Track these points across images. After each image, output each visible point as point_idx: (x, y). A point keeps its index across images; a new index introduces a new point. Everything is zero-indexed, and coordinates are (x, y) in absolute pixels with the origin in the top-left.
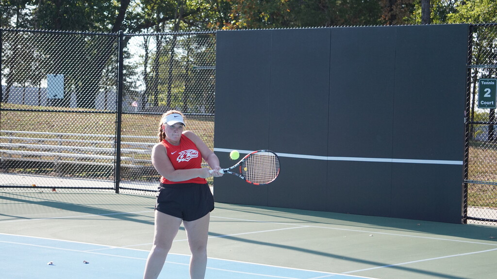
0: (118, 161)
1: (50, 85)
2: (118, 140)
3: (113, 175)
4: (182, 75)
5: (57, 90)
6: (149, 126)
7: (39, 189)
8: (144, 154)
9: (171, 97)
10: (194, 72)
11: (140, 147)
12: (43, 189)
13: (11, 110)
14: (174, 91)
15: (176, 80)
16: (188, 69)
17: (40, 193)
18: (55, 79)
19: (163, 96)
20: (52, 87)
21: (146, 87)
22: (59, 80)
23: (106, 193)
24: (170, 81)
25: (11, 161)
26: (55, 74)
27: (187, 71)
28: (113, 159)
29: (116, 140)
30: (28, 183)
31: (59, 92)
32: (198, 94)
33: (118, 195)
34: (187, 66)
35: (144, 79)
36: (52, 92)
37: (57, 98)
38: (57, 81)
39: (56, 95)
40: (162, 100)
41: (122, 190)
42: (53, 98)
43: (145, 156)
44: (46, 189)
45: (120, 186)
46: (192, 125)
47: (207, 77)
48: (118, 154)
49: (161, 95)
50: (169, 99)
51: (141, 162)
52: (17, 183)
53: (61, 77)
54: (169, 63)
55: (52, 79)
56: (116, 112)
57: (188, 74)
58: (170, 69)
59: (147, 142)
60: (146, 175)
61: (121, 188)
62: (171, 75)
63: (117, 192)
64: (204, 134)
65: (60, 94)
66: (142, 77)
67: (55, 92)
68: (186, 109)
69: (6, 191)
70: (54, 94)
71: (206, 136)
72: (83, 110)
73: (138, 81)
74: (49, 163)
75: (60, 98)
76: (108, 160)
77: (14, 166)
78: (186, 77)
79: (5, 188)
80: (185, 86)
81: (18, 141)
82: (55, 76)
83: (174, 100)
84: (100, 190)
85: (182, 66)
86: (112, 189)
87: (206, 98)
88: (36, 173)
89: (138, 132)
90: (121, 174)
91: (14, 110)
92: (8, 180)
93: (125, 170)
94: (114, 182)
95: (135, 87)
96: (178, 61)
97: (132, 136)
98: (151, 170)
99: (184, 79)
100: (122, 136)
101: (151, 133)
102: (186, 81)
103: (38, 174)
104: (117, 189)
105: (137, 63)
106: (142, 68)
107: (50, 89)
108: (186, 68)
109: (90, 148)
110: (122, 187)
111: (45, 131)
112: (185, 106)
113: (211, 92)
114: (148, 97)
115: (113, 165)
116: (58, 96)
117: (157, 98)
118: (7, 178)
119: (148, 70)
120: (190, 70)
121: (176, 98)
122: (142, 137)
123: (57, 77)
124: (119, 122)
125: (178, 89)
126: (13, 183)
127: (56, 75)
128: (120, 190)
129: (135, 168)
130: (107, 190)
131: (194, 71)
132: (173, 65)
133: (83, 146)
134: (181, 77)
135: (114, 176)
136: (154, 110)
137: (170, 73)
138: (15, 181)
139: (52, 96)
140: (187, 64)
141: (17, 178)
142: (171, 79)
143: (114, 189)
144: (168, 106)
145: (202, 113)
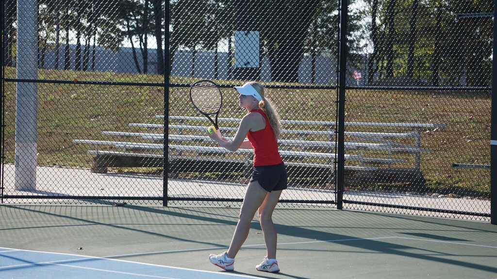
0: (341, 161)
1: (240, 48)
2: (340, 130)
3: (332, 183)
4: (430, 29)
5: (249, 54)
6: (384, 107)
7: (225, 203)
8: (376, 150)
9: (413, 62)
10: (450, 24)
11: (370, 140)
12: (230, 203)
13: (178, 85)
14: (418, 53)
15: (421, 37)
16: (441, 18)
17: (227, 208)
18: (247, 39)
19: (401, 61)
20: (242, 51)
21: (375, 48)
22: (252, 39)
23: (323, 209)
24: (412, 38)
25: (183, 162)
26: (246, 32)
27: (439, 21)
28: (332, 158)
29: (336, 129)
30: (208, 194)
31: (252, 58)
32: (457, 56)
33: (340, 212)
34: (439, 15)
35: (371, 36)
36: (242, 57)
37: (249, 66)
38: (250, 42)
39: (248, 63)
40: (399, 67)
41: (347, 204)
42: (244, 66)
43: (378, 154)
44: (235, 203)
45: (344, 198)
46: (451, 105)
47: (471, 30)
48: (341, 149)
49: (397, 60)
50: (411, 65)
51: (376, 163)
52: (193, 193)
53: (255, 36)
54: (410, 10)
55: (242, 39)
56: (337, 87)
57: (440, 26)
58: (413, 18)
59: (381, 132)
60: (382, 182)
61: (346, 202)
62: (414, 28)
63: (340, 207)
64: (471, 119)
65: (254, 61)
66: (368, 34)
67: (247, 57)
68: (437, 80)
69: (178, 205)
70: (245, 61)
71: (474, 122)
72: (282, 84)
73: (362, 39)
74: (238, 163)
75: (254, 66)
76: (325, 159)
77: (188, 168)
78: (437, 31)
79: (176, 202)
80: (436, 44)
81: (190, 131)
82: (246, 35)
83: (417, 67)
84: (313, 204)
85: (431, 14)
86: (332, 202)
87: (470, 62)
88: (219, 179)
89: (367, 116)
90: (345, 180)
91: (183, 85)
92: (181, 190)
93: (352, 175)
94: (335, 193)
95: (359, 48)
96: (424, 7)
97: (358, 123)
98: (391, 174)
99: (435, 34)
100: (346, 123)
101: (386, 117)
102: (437, 37)
103: (224, 180)
104: (339, 202)
105: (360, 13)
106: (369, 19)
107: (240, 54)
108: (437, 18)
109: (293, 141)
110: (347, 199)
111: (228, 117)
112: (435, 77)
113: (476, 53)
114: (378, 62)
115: (332, 166)
116: (252, 64)
117: (392, 64)
118: (178, 186)
119: (378, 21)
120: (444, 20)
121: (421, 65)
122: (373, 123)
123: (249, 36)
124: (341, 101)
125: (424, 50)
126: (188, 193)
127: (248, 32)
128: (343, 204)
129: (366, 171)
130: (324, 205)
131: (450, 22)
132: (416, 12)
133: (288, 138)
134: (429, 31)
135: (335, 184)
136: (387, 83)
137: (412, 26)
138: (191, 190)
139: (242, 63)
140: (438, 10)
141: (188, 187)
142: (414, 35)
143: (335, 203)
144: (408, 75)
145: (462, 86)
